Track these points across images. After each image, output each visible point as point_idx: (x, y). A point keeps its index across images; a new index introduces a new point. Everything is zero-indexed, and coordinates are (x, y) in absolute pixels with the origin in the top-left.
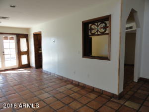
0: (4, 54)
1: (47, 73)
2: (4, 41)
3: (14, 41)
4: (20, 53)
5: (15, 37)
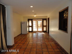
0: (38, 26)
2: (39, 21)
4: (43, 26)
5: (42, 20)
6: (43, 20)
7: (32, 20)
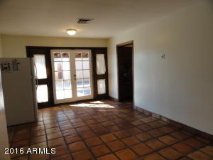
0: (75, 79)
1: (143, 113)
3: (88, 59)
6: (95, 51)
7: (47, 52)
